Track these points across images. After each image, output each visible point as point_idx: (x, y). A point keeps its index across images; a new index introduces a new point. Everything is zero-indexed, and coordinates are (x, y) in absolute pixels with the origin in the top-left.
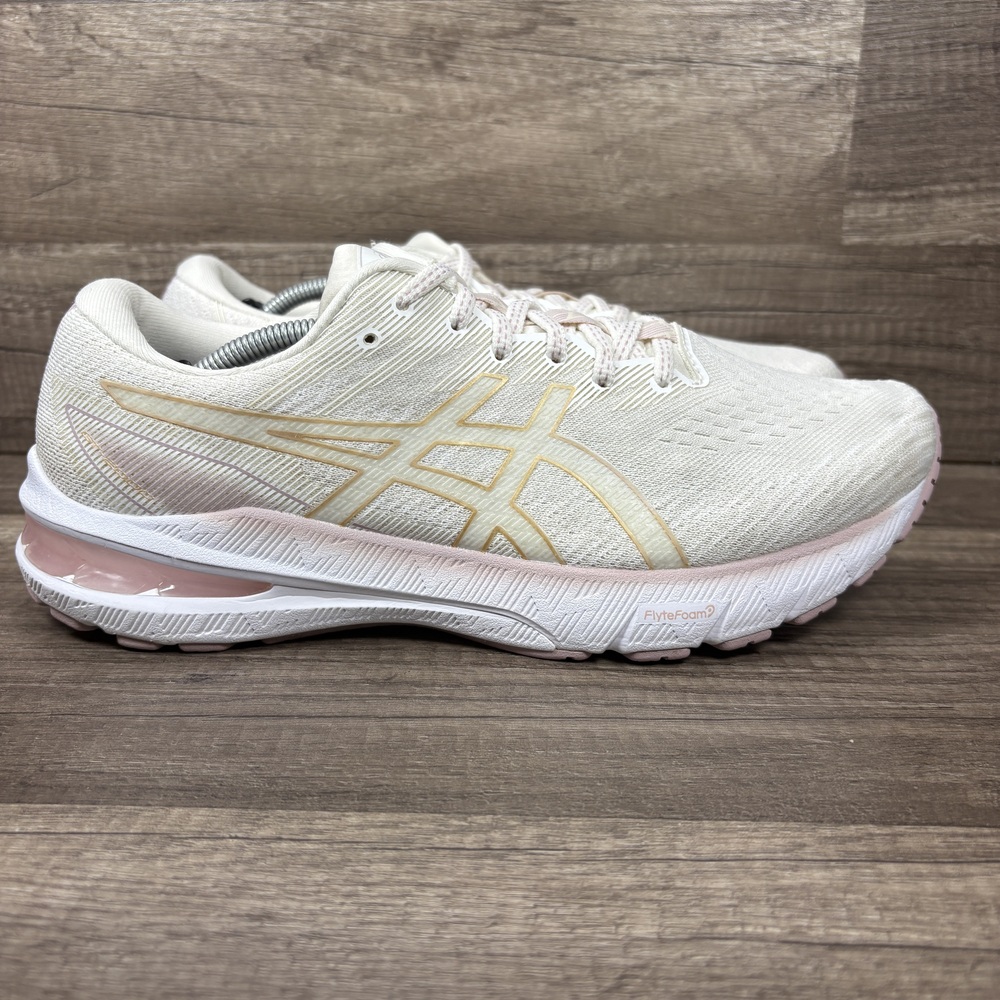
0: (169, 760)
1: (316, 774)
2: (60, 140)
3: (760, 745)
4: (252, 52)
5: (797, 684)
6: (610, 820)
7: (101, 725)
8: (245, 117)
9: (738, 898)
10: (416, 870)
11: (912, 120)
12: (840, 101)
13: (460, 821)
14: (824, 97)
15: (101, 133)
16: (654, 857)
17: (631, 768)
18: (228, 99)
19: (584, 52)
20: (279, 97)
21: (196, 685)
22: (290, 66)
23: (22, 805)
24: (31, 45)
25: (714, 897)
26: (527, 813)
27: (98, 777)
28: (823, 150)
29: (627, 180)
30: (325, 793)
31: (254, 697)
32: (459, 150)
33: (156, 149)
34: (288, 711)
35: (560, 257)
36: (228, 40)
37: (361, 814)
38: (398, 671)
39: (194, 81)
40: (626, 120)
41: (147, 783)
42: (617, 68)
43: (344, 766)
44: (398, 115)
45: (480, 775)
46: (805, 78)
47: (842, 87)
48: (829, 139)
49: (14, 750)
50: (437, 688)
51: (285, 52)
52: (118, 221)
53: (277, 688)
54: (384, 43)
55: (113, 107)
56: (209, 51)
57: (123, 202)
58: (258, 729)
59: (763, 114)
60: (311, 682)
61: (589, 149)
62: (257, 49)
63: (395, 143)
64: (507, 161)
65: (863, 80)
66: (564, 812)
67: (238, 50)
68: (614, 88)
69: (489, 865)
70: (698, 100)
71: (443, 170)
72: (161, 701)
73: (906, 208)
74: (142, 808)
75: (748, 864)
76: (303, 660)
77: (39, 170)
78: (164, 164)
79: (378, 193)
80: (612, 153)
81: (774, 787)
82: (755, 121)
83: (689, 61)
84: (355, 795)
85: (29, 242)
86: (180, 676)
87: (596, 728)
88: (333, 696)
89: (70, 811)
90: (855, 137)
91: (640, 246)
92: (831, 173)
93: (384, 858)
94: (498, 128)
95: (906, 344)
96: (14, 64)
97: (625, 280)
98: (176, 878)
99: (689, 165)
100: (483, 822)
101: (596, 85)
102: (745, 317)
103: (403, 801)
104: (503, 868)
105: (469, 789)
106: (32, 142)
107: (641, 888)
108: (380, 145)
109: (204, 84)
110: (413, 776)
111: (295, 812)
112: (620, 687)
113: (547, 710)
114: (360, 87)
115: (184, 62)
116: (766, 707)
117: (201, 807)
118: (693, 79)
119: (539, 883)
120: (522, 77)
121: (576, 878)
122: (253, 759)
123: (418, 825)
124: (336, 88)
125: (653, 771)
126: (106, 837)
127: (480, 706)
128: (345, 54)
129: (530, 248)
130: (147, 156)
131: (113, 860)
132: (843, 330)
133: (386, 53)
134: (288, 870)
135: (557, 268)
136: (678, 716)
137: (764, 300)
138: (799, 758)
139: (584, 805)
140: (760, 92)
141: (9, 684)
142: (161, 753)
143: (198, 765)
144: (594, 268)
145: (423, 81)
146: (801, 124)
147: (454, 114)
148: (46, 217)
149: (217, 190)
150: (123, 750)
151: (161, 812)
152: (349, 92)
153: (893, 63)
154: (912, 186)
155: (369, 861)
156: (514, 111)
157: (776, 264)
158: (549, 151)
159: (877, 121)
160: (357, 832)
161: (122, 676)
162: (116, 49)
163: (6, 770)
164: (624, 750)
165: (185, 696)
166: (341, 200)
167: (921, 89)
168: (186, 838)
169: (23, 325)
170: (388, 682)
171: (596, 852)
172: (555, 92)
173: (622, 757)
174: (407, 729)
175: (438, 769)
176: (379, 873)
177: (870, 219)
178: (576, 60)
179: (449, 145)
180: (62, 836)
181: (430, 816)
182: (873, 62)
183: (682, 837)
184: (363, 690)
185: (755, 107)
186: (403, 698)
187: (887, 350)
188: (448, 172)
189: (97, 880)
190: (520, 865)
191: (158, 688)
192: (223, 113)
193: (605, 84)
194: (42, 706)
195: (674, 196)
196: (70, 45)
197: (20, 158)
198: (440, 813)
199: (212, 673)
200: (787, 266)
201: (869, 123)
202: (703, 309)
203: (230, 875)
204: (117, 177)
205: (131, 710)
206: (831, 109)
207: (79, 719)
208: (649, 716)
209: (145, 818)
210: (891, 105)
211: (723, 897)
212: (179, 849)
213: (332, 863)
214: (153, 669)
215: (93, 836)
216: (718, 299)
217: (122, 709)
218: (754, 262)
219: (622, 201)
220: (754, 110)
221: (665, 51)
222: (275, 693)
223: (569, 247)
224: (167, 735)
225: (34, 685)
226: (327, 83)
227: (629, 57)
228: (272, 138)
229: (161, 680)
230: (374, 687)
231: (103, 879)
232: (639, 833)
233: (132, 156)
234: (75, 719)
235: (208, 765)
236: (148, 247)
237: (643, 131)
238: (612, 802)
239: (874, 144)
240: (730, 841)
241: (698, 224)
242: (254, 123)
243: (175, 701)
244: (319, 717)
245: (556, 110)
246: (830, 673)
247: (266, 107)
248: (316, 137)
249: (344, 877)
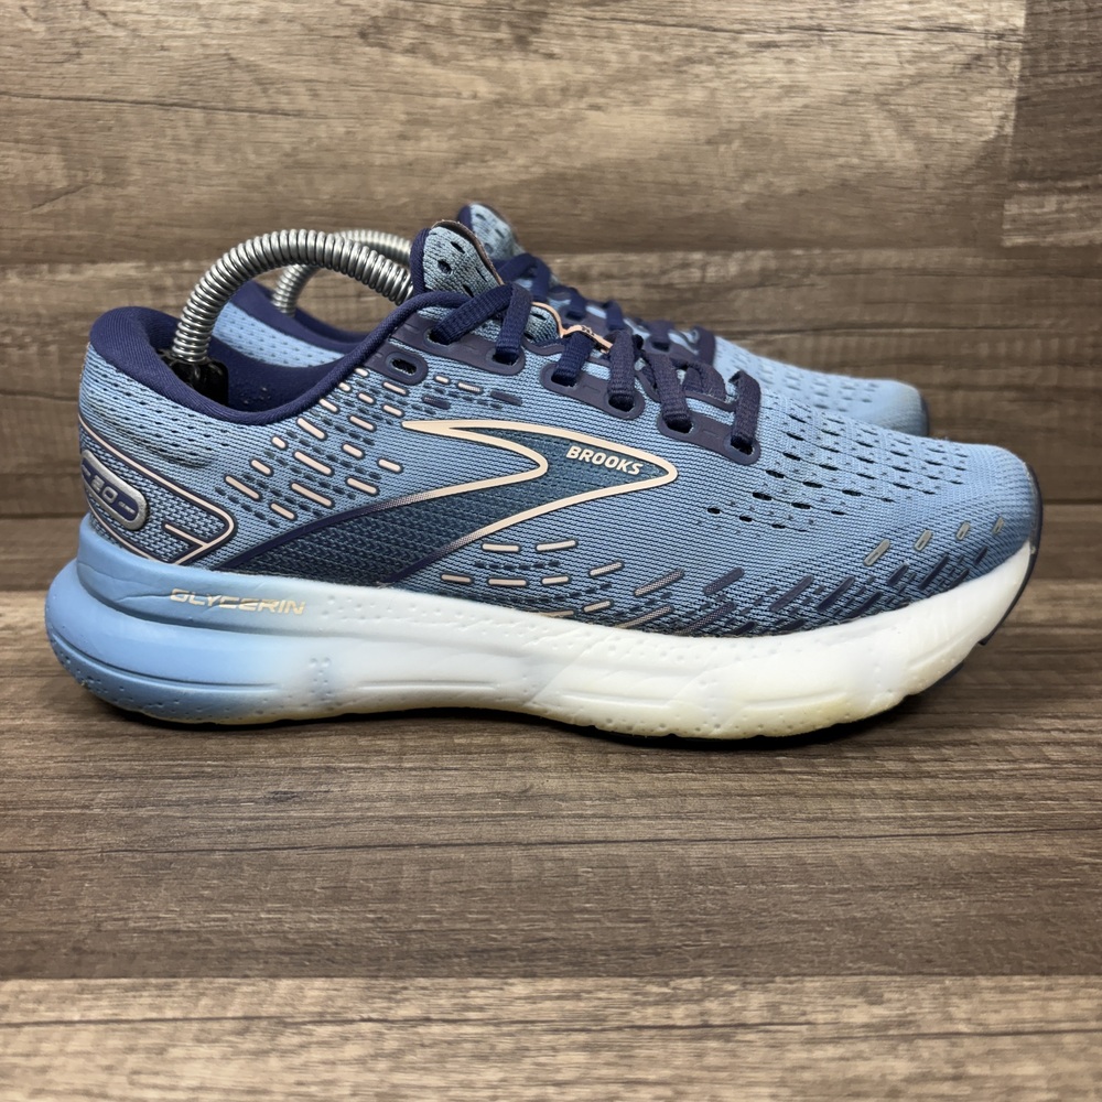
0: (263, 911)
1: (459, 926)
2: (65, 139)
3: (1018, 868)
4: (296, 27)
5: (1036, 783)
6: (856, 979)
7: (167, 865)
8: (288, 107)
9: (1057, 1090)
10: (617, 1060)
11: (1086, 96)
12: (1001, 74)
13: (660, 985)
14: (983, 69)
15: (114, 129)
16: (926, 1031)
17: (863, 905)
18: (268, 86)
19: (695, 21)
20: (329, 82)
21: (282, 806)
22: (342, 45)
23: (80, 981)
24: (29, 24)
25: (1024, 1088)
26: (745, 972)
27: (173, 938)
28: (980, 134)
29: (747, 174)
30: (475, 951)
31: (359, 820)
32: (546, 142)
33: (181, 148)
34: (404, 839)
35: (667, 267)
36: (267, 14)
37: (529, 980)
38: (534, 781)
39: (227, 64)
40: (746, 103)
41: (239, 945)
42: (735, 40)
43: (492, 913)
44: (474, 102)
45: (671, 921)
46: (960, 47)
47: (1003, 57)
48: (988, 121)
49: (59, 902)
50: (588, 803)
51: (336, 27)
52: (137, 236)
53: (385, 808)
54: (456, 14)
55: (130, 98)
56: (245, 28)
57: (142, 213)
58: (371, 864)
59: (909, 91)
60: (426, 798)
61: (702, 138)
62: (303, 24)
63: (470, 136)
64: (604, 154)
65: (1028, 49)
66: (793, 970)
67: (280, 25)
68: (732, 64)
69: (715, 1049)
70: (831, 77)
71: (527, 167)
72: (240, 830)
73: (1079, 201)
74: (238, 981)
75: (1055, 1038)
76: (411, 769)
77: (41, 176)
78: (192, 166)
79: (450, 196)
80: (729, 143)
81: (1055, 925)
82: (899, 100)
83: (821, 29)
84: (515, 953)
85: (30, 262)
86: (259, 794)
87: (804, 851)
88: (459, 817)
89: (144, 987)
90: (1018, 116)
91: (763, 253)
92: (990, 161)
93: (573, 1043)
94: (593, 114)
95: (1078, 363)
96: (8, 48)
97: (746, 294)
98: (300, 1084)
99: (821, 156)
100: (690, 987)
101: (710, 61)
102: (886, 335)
103: (579, 961)
104: (733, 1053)
105: (661, 941)
106: (32, 142)
107: (925, 1078)
108: (451, 138)
109: (239, 67)
110: (584, 925)
111: (441, 980)
112: (818, 795)
113: (736, 829)
114: (428, 68)
115: (214, 42)
116: (1008, 816)
117: (316, 976)
118: (827, 50)
119: (787, 1075)
120: (621, 53)
121: (833, 1065)
122: (372, 906)
123: (607, 994)
124: (398, 70)
125: (890, 907)
126: (195, 1026)
127: (649, 826)
128: (409, 29)
129: (632, 257)
130: (171, 155)
131: (210, 1059)
132: (1002, 349)
133: (458, 27)
134: (448, 1066)
135: (664, 280)
136: (902, 831)
137: (910, 314)
138: (1074, 885)
139: (816, 960)
140: (906, 65)
141: (42, 812)
142: (252, 902)
143: (303, 916)
144: (708, 280)
145: (503, 60)
146: (955, 103)
147: (541, 99)
148: (51, 233)
149: (256, 196)
150: (201, 898)
151: (263, 985)
152: (413, 74)
153: (1064, 28)
154: (1086, 174)
155: (554, 1049)
156: (612, 94)
157: (924, 272)
158: (655, 142)
159: (1045, 98)
160: (528, 1007)
161: (184, 797)
162: (132, 27)
163: (52, 932)
164: (847, 881)
165: (270, 822)
166: (405, 205)
167: (1095, 59)
168: (304, 1023)
169: (25, 363)
170: (524, 795)
171: (849, 1026)
172: (661, 71)
173: (846, 890)
174: (562, 859)
175: (615, 914)
176: (570, 1065)
177: (1035, 214)
178: (686, 31)
179: (535, 137)
180: (138, 1025)
181: (619, 981)
182: (1039, 27)
183: (955, 1000)
184: (495, 806)
185: (900, 84)
186: (548, 817)
187: (1054, 370)
188: (533, 169)
189: (194, 1089)
190: (754, 1048)
191: (234, 811)
192: (261, 103)
193: (721, 60)
194: (87, 841)
195: (802, 193)
196: (76, 24)
197: (18, 161)
198: (632, 976)
199: (300, 789)
200: (937, 273)
201: (1035, 100)
202: (839, 326)
203: (372, 1077)
204: (135, 183)
205: (203, 842)
206: (991, 84)
207: (139, 857)
208: (867, 833)
209: (245, 995)
210: (1062, 78)
211: (1036, 1089)
212: (296, 1040)
213: (505, 1054)
214: (223, 787)
215: (179, 1024)
216: (855, 314)
217: (192, 842)
218: (897, 269)
219: (742, 201)
220: (899, 88)
221: (792, 18)
222: (384, 814)
223: (679, 256)
224: (255, 875)
225: (73, 811)
226: (387, 64)
227: (748, 26)
228: (322, 132)
229: (235, 801)
230: (507, 802)
231: (201, 1088)
232: (896, 996)
233: (152, 157)
234: (133, 857)
235: (315, 917)
236: (173, 266)
237: (766, 116)
238: (851, 953)
239: (1041, 125)
240: (1020, 1005)
241: (832, 226)
242: (299, 114)
243: (258, 829)
244: (446, 845)
245: (662, 93)
246: (1072, 768)
247: (315, 95)
248: (374, 129)
249: (526, 1075)
